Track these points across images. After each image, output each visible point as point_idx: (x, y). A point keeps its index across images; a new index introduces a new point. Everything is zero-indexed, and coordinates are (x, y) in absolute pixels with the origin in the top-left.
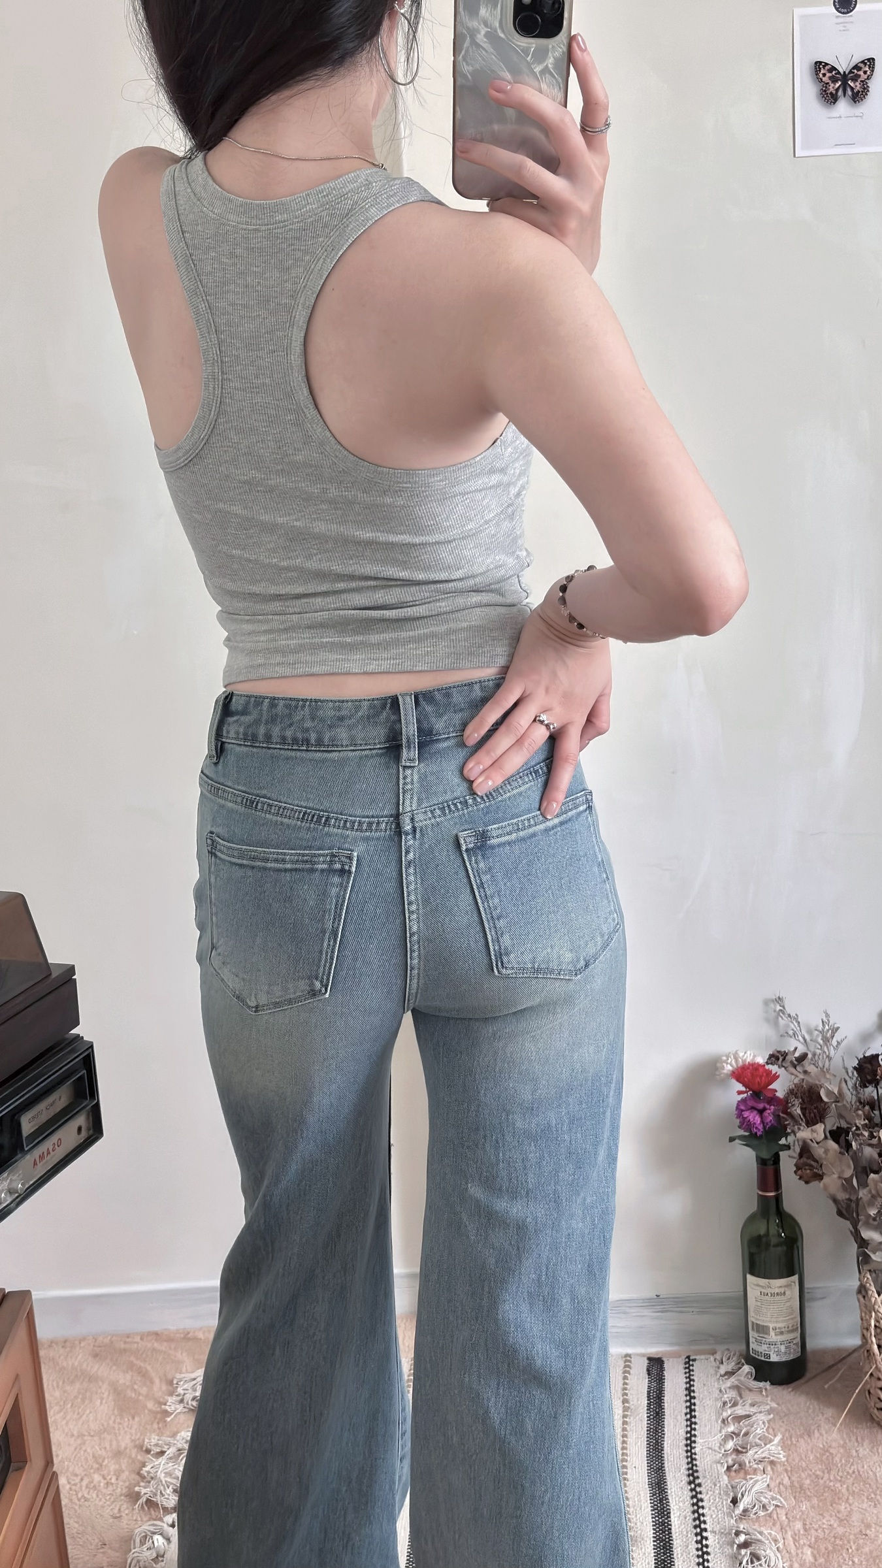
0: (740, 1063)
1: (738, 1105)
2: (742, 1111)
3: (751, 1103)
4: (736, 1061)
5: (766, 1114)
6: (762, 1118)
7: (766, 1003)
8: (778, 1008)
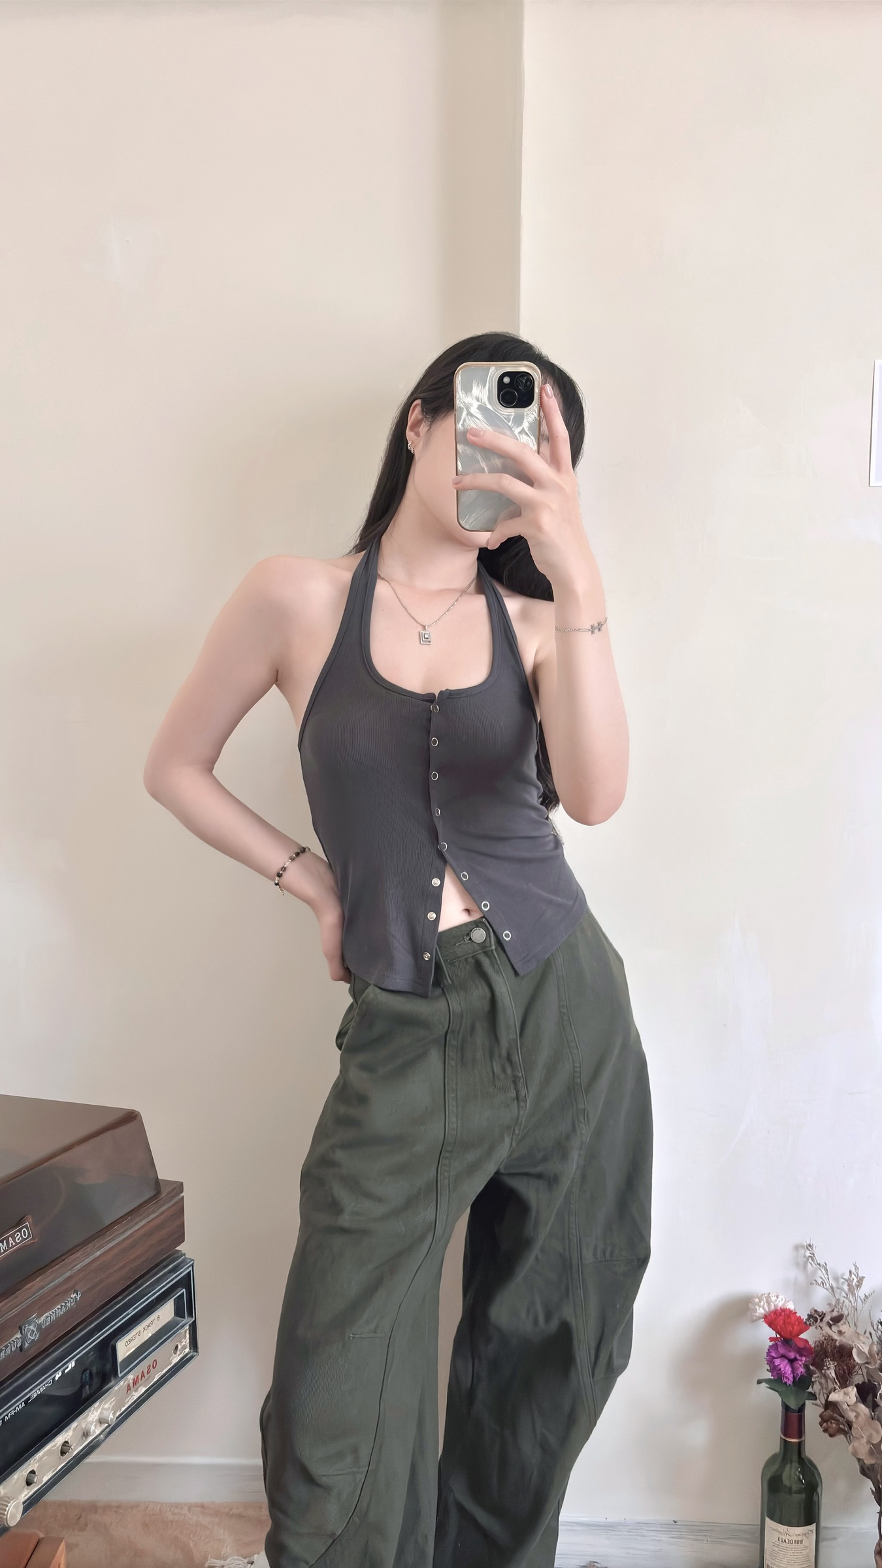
0: (773, 1308)
1: (769, 1353)
2: (774, 1358)
3: (782, 1350)
4: (769, 1303)
5: (796, 1365)
6: (792, 1368)
7: (797, 1248)
8: (808, 1254)
